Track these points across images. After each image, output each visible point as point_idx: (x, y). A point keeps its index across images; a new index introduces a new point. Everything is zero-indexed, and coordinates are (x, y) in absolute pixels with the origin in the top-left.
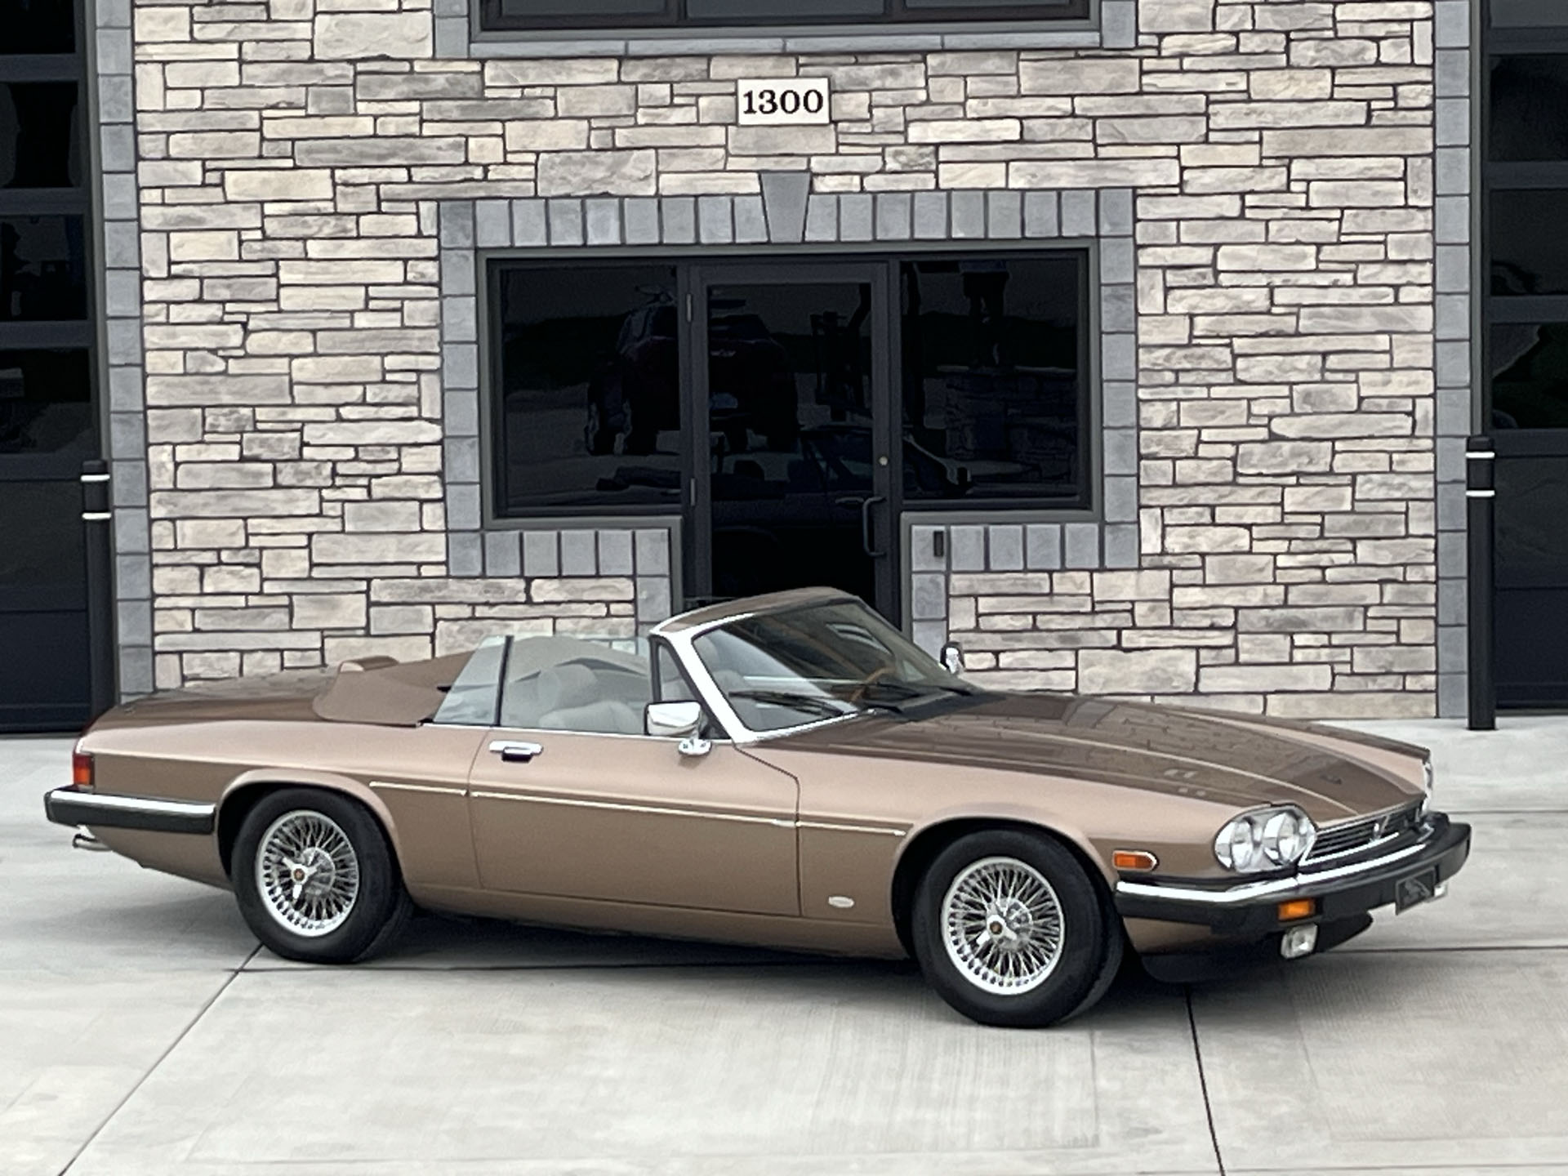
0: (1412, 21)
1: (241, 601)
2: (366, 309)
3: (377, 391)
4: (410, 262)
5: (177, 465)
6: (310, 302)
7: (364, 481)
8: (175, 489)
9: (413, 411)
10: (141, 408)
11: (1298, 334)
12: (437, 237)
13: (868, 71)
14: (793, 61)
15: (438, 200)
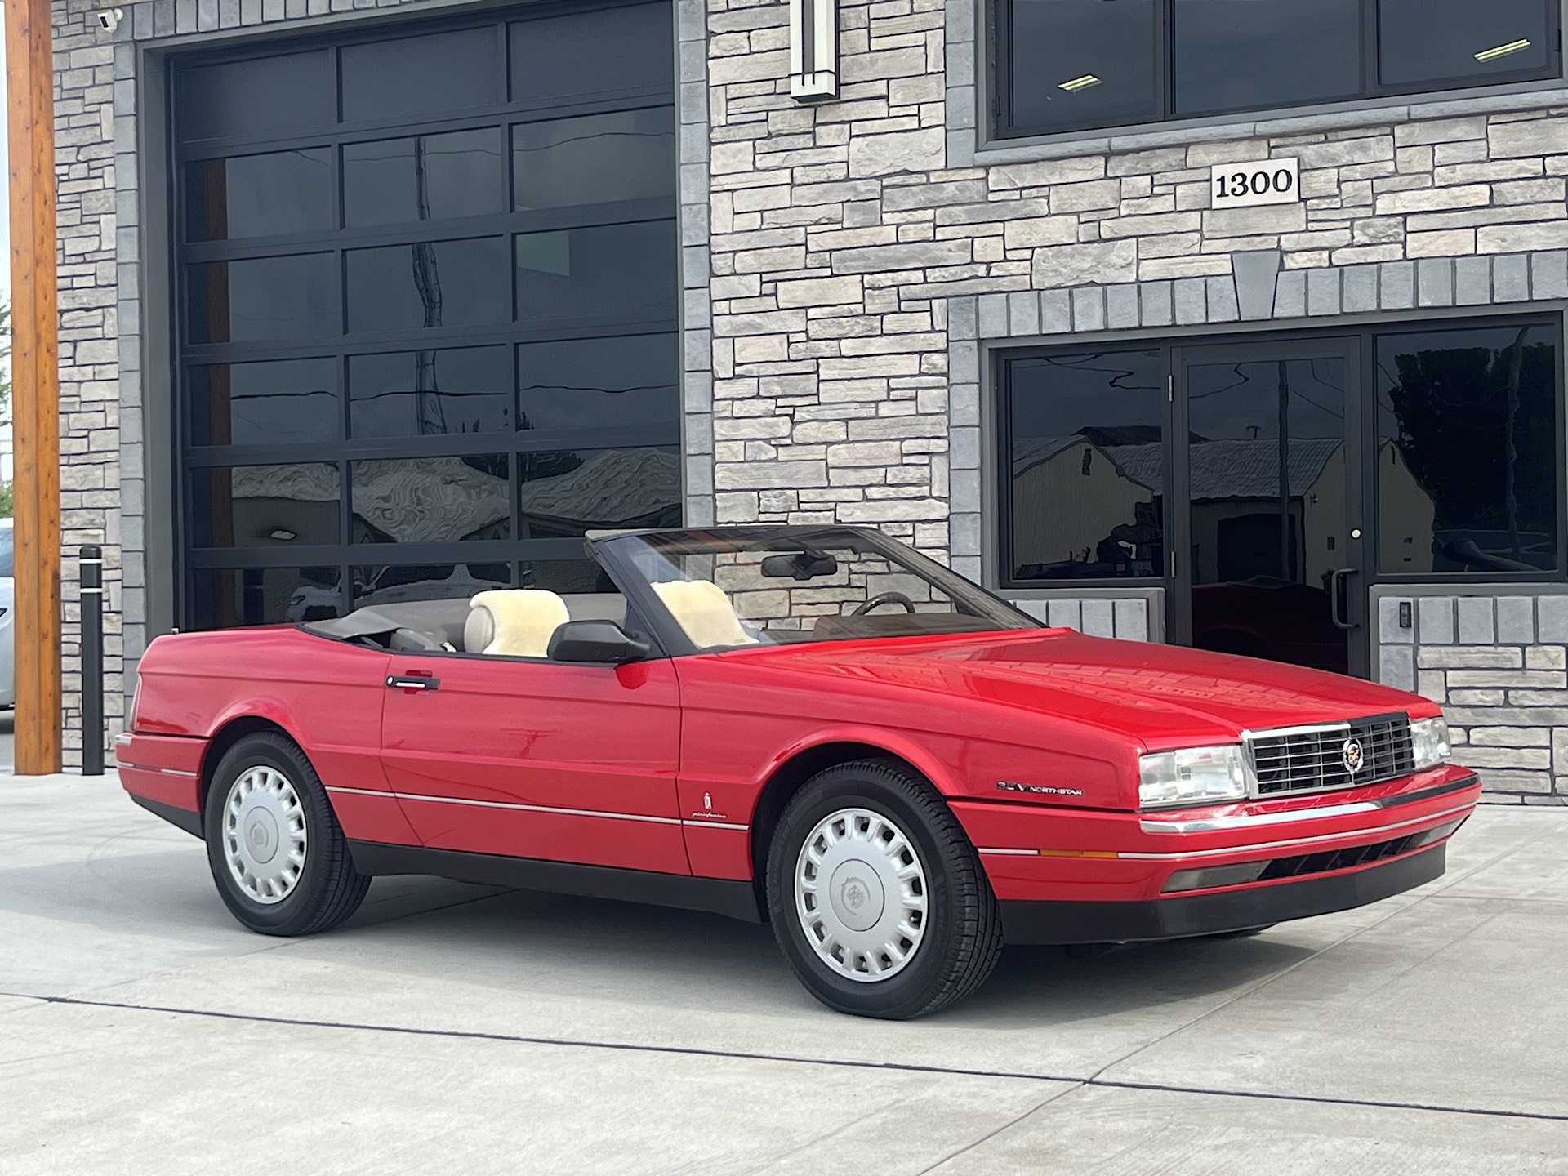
2: (888, 400)
3: (897, 472)
4: (925, 355)
6: (843, 394)
9: (925, 490)
10: (711, 493)
12: (946, 331)
13: (1336, 148)
14: (1264, 143)
15: (948, 297)
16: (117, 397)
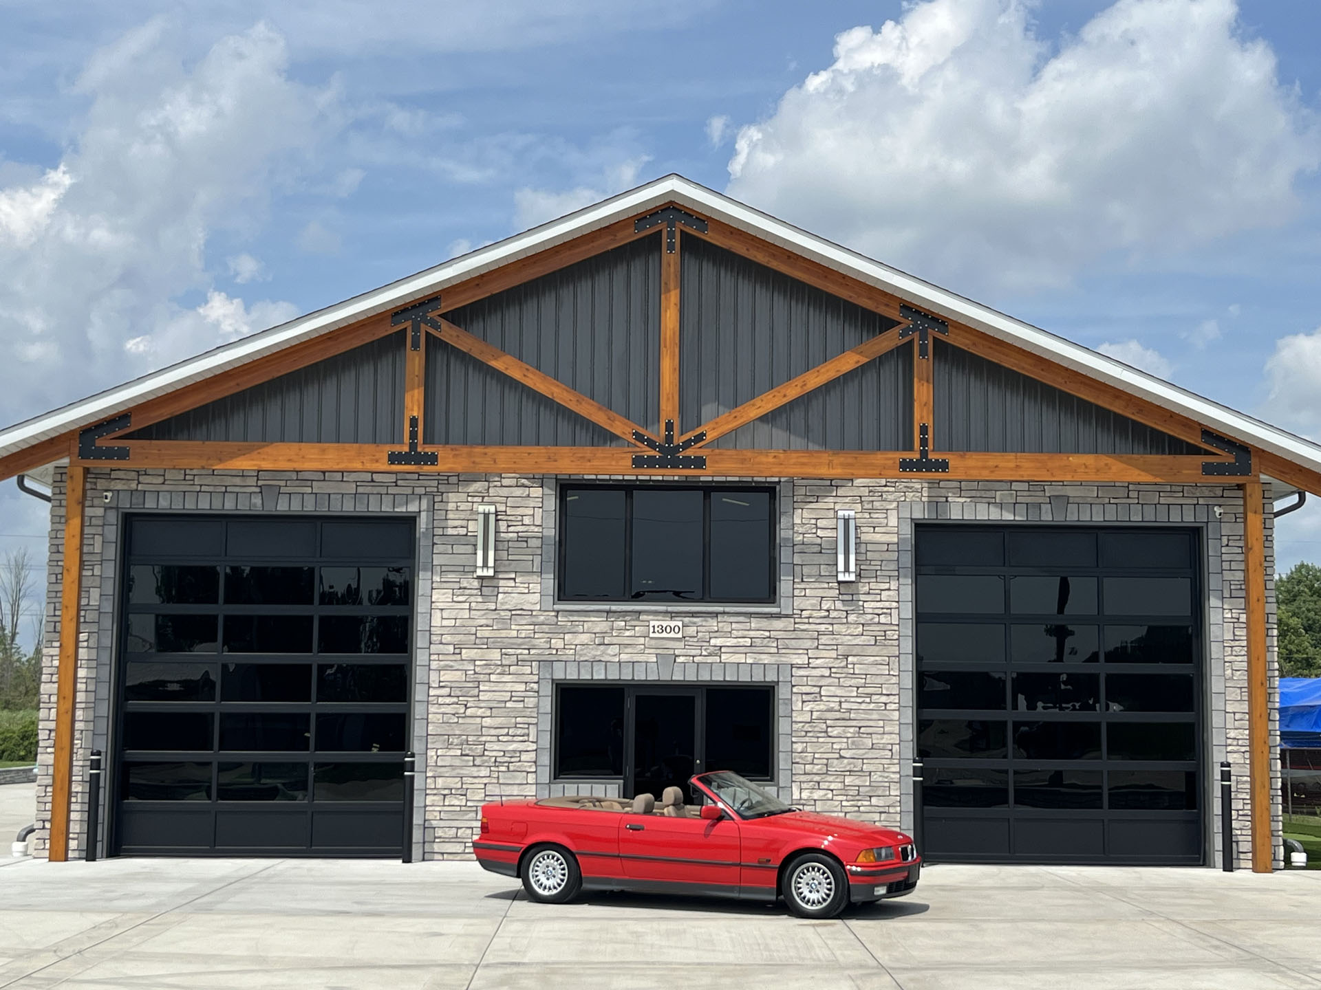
0: (891, 609)
1: (458, 809)
2: (510, 700)
3: (513, 731)
4: (528, 684)
5: (438, 757)
6: (490, 697)
7: (507, 764)
8: (437, 766)
9: (526, 738)
10: (425, 735)
11: (850, 719)
12: (538, 674)
13: (695, 620)
14: (669, 615)
15: (539, 661)
16: (94, 676)
